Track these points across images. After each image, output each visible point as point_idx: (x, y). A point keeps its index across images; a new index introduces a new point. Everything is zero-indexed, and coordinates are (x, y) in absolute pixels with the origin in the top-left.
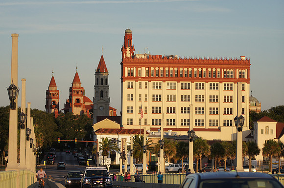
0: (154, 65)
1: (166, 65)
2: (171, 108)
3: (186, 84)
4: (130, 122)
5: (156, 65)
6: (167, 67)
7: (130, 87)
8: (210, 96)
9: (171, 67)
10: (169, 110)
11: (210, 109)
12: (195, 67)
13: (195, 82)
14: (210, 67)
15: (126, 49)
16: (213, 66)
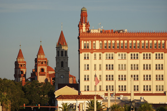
0: (106, 38)
1: (117, 38)
2: (122, 76)
3: (134, 54)
4: (87, 88)
5: (108, 38)
6: (118, 40)
7: (86, 58)
8: (156, 65)
9: (122, 40)
10: (121, 78)
11: (157, 76)
12: (143, 40)
13: (143, 53)
14: (155, 40)
15: (82, 25)
16: (158, 38)
